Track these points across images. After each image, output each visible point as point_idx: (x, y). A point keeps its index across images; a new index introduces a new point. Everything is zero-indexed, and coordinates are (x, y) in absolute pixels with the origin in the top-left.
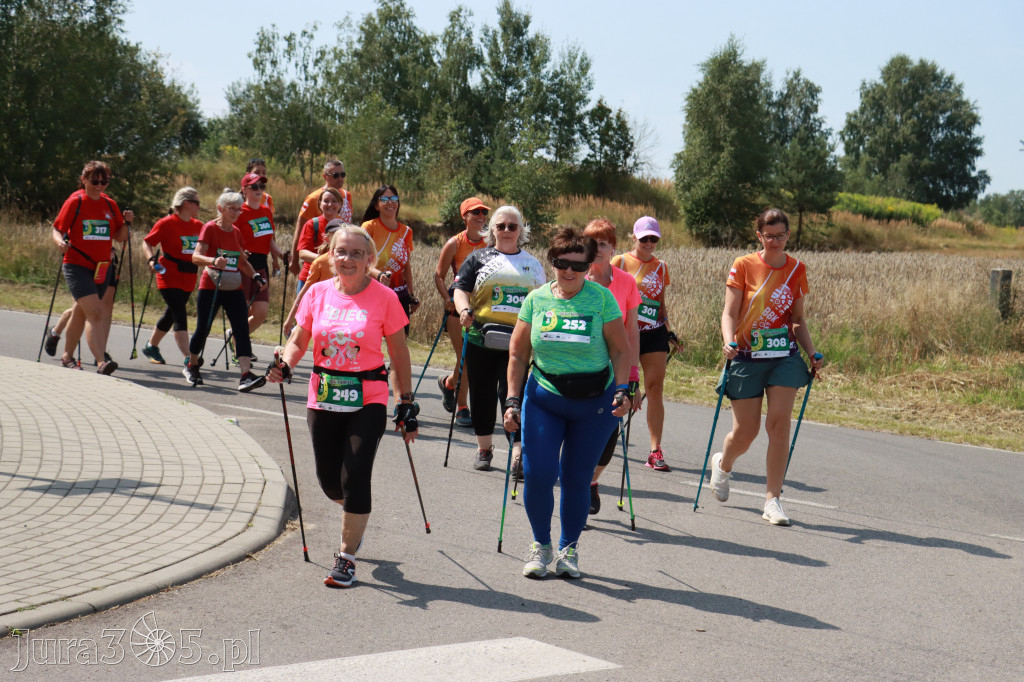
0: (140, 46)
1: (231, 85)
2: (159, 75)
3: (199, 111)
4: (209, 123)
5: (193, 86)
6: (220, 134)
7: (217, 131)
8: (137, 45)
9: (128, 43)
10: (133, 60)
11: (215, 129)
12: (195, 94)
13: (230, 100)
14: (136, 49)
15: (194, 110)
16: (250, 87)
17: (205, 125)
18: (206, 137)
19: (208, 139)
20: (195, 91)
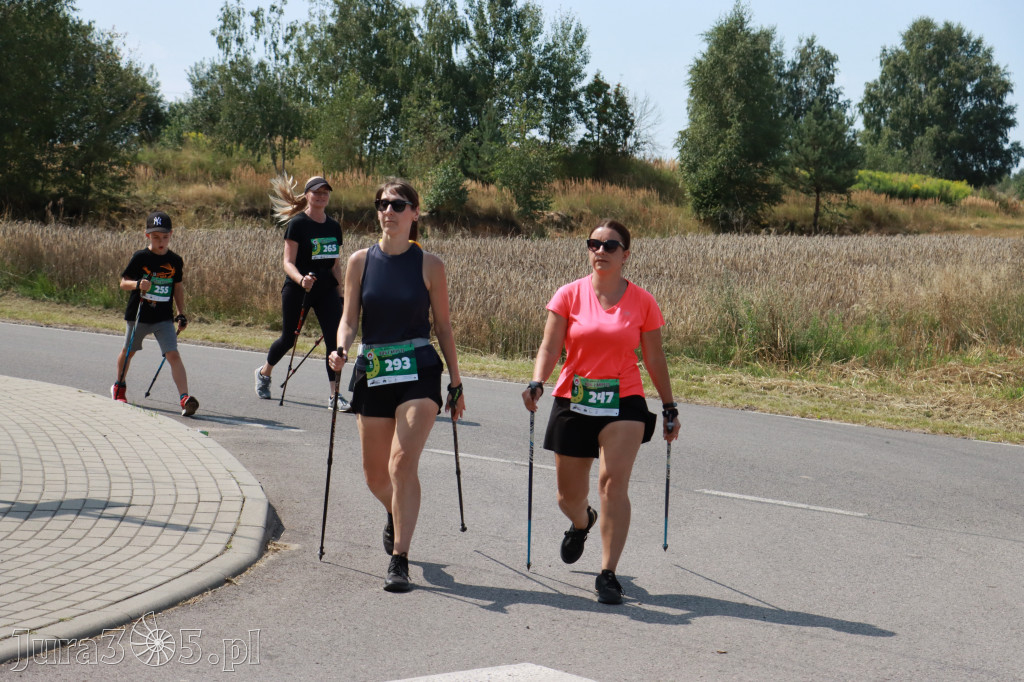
0: (93, 25)
1: (193, 65)
2: (114, 57)
3: (159, 95)
4: (171, 108)
5: (152, 67)
6: (182, 119)
7: (180, 117)
8: (90, 23)
9: (80, 22)
10: (86, 41)
11: (178, 114)
12: (154, 76)
13: (193, 82)
14: (89, 28)
15: (154, 94)
16: (215, 68)
17: (167, 110)
18: (168, 123)
19: (170, 125)
20: (154, 73)
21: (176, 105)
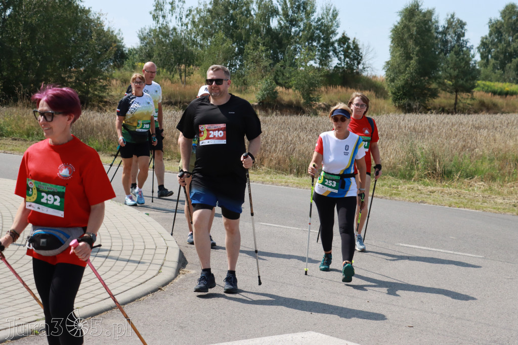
0: (91, 9)
1: (140, 29)
2: (101, 25)
3: (123, 44)
4: (129, 51)
5: (120, 30)
6: (135, 56)
7: (133, 55)
8: (89, 8)
9: (84, 8)
10: (87, 17)
11: (132, 54)
12: (121, 35)
13: (140, 38)
14: (89, 11)
15: (121, 44)
16: (151, 31)
17: (127, 52)
18: (127, 58)
19: (129, 59)
20: (121, 33)
21: (132, 49)
